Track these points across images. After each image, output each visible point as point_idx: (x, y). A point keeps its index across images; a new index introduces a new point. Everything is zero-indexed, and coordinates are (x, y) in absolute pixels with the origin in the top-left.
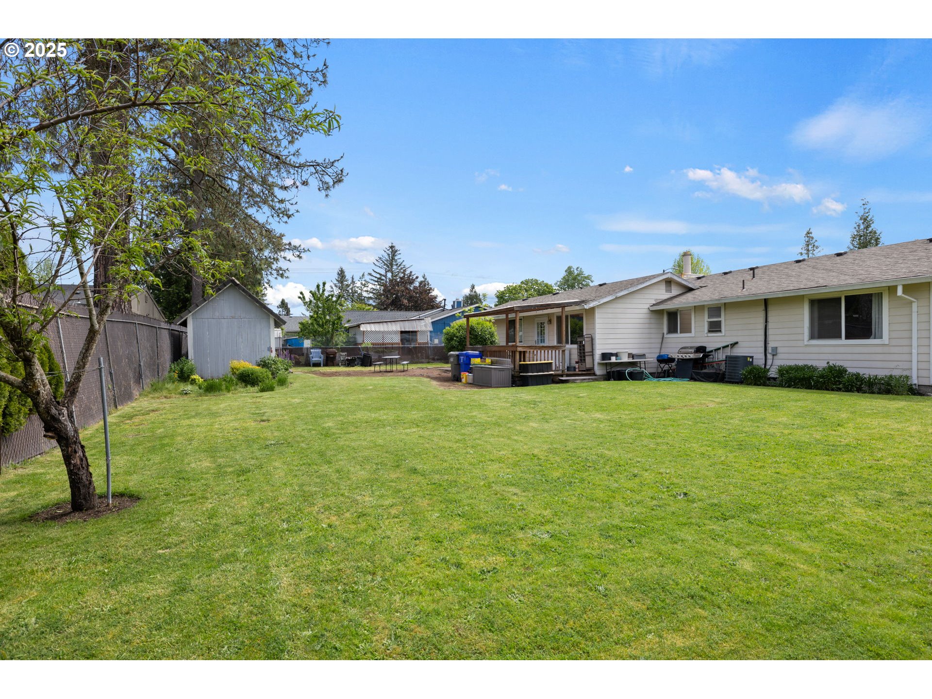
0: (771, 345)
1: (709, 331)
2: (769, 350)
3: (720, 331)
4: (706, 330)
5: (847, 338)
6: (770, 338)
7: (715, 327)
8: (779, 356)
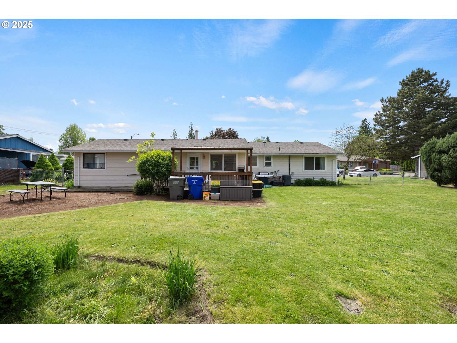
0: (291, 171)
1: (266, 166)
2: (291, 173)
3: (271, 166)
4: (264, 165)
5: (316, 169)
6: (291, 169)
7: (268, 164)
8: (294, 175)
